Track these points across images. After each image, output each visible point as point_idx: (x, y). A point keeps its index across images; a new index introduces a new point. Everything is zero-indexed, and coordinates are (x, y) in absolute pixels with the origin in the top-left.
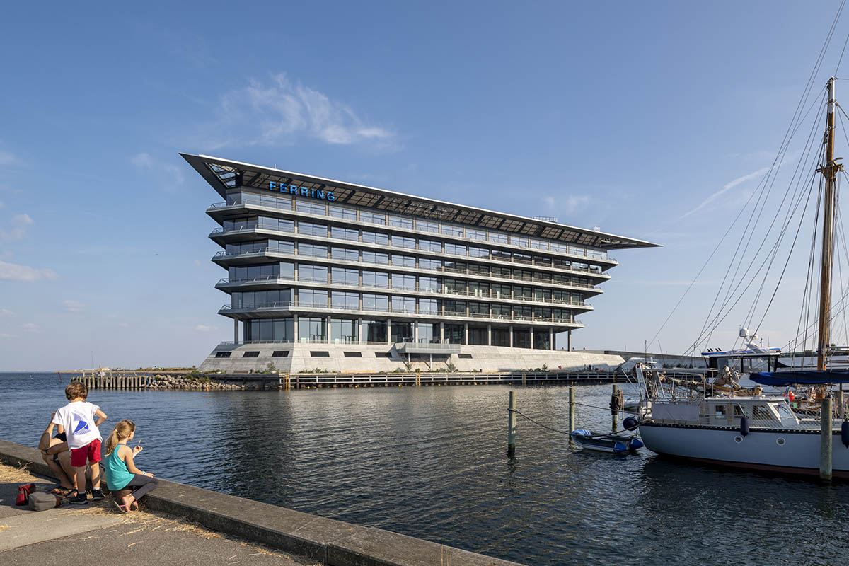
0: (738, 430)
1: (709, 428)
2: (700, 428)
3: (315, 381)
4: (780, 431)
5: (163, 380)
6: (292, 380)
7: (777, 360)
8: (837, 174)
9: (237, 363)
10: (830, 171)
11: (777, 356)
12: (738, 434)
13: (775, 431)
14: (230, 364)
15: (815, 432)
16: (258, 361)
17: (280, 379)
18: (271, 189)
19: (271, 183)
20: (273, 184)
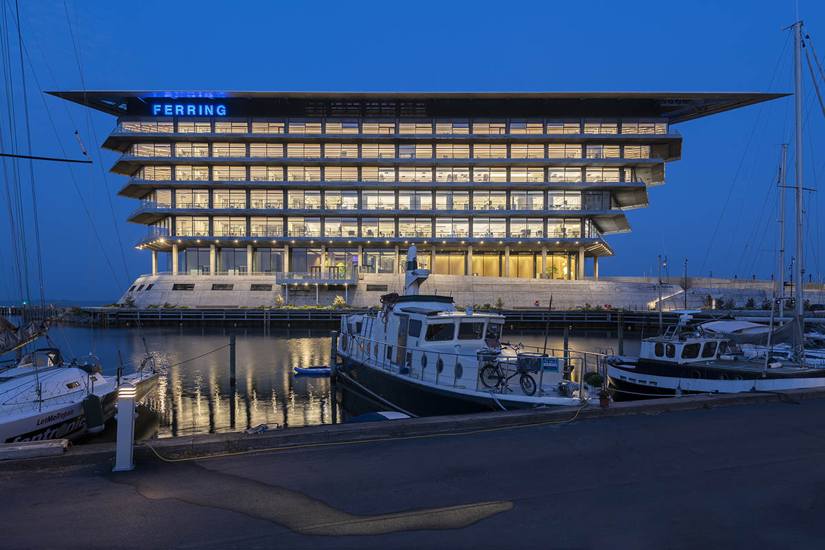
6: (111, 316)
17: (98, 315)
18: (155, 113)
19: (155, 106)
20: (157, 108)
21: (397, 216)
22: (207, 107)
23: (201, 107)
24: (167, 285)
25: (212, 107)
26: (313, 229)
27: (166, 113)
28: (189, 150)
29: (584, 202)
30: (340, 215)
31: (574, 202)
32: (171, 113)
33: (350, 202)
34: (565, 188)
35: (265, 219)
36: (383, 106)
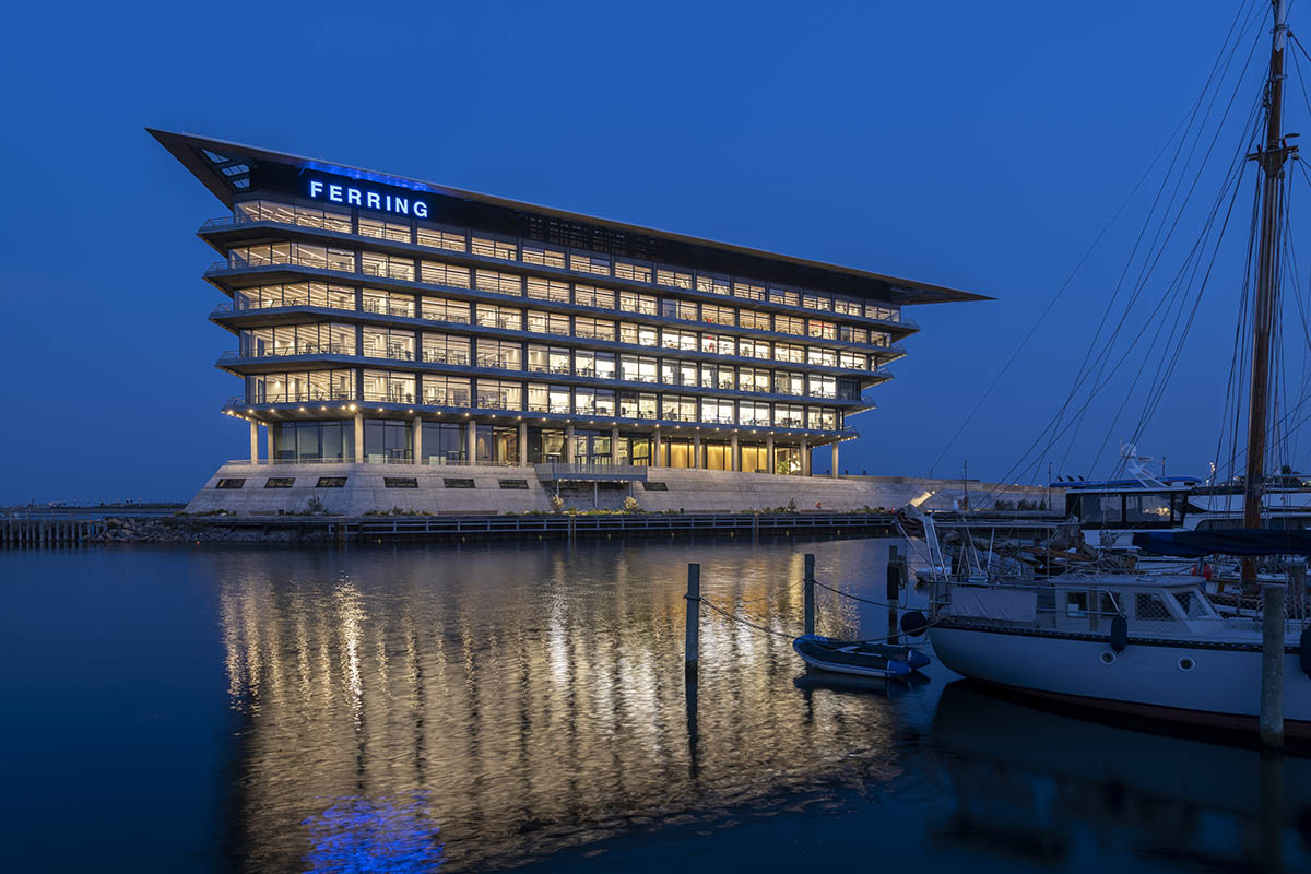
0: (1106, 640)
1: (1055, 636)
2: (1038, 635)
3: (392, 529)
4: (1185, 645)
5: (122, 527)
6: (350, 528)
7: (1186, 500)
8: (1287, 166)
9: (256, 498)
10: (1273, 157)
11: (1188, 493)
12: (1106, 648)
13: (1175, 644)
14: (243, 499)
15: (1251, 648)
16: (292, 494)
17: (330, 527)
18: (313, 195)
19: (313, 184)
20: (317, 187)
21: (659, 391)
22: (398, 200)
23: (388, 198)
24: (373, 479)
25: (406, 201)
26: (560, 402)
27: (332, 198)
28: (383, 266)
29: (839, 389)
30: (592, 385)
31: (830, 389)
32: (340, 200)
33: (605, 368)
34: (822, 372)
35: (497, 383)
36: (575, 231)
